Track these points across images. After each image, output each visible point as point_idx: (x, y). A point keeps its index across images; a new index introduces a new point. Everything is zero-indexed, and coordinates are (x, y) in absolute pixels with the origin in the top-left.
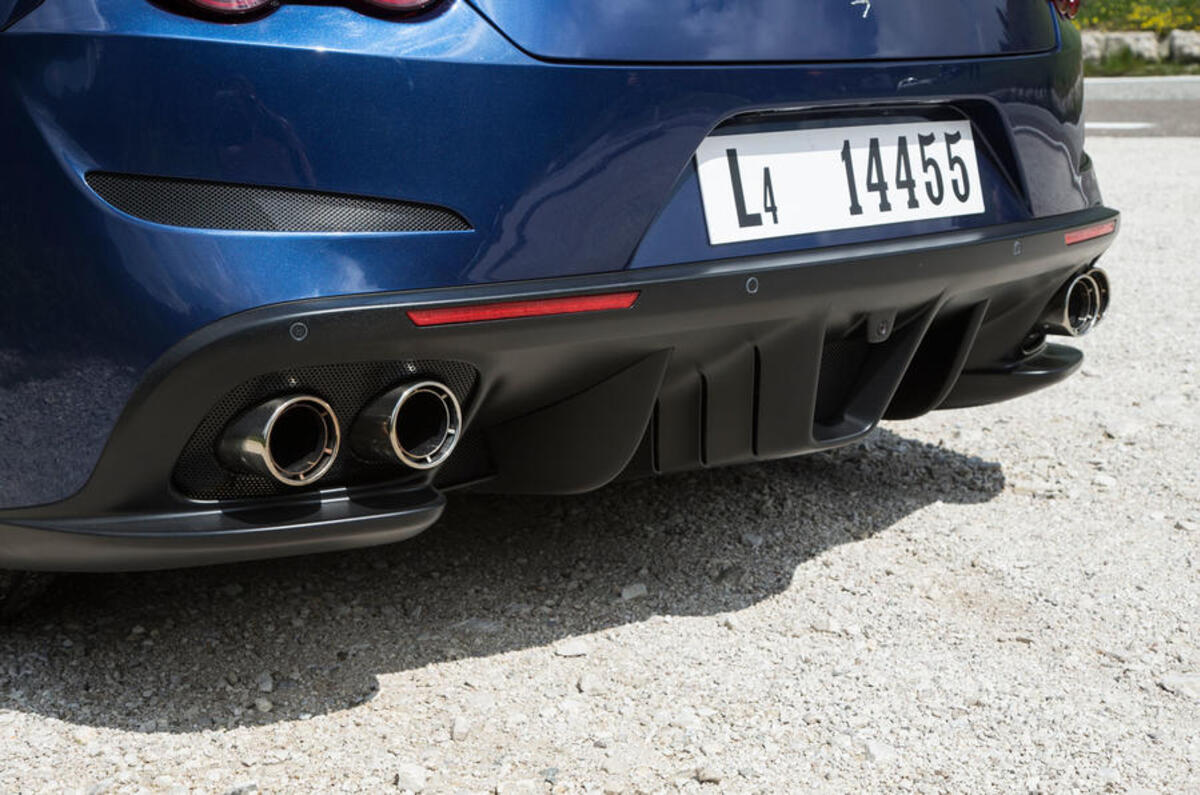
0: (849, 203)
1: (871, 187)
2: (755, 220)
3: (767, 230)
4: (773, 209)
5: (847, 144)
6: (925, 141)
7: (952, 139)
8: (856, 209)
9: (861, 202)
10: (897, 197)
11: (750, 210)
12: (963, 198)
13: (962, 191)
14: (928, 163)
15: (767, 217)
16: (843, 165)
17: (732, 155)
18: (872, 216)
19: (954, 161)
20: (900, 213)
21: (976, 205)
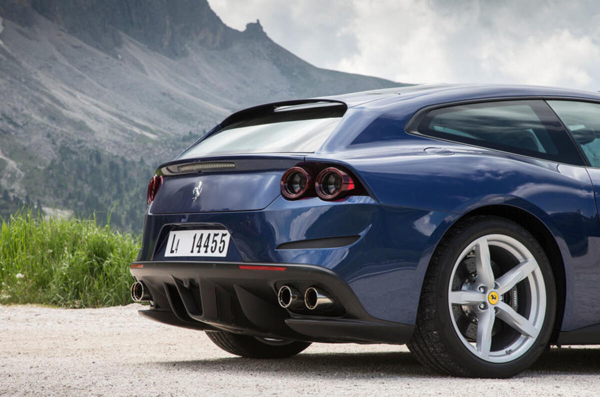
0: (191, 250)
1: (197, 246)
2: (173, 251)
3: (174, 254)
4: (177, 250)
6: (216, 235)
7: (224, 235)
9: (194, 250)
10: (203, 249)
11: (173, 249)
12: (221, 252)
13: (221, 250)
14: (214, 241)
15: (175, 251)
16: (193, 240)
17: (175, 236)
18: (195, 253)
19: (222, 241)
20: (202, 254)
21: (224, 254)
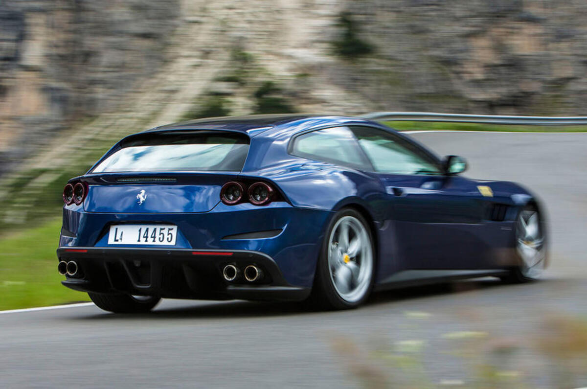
0: (138, 239)
1: (144, 237)
2: (117, 241)
3: (119, 243)
4: (121, 239)
5: (141, 229)
6: (162, 229)
8: (139, 241)
9: (141, 239)
10: (150, 239)
11: (117, 239)
12: (169, 242)
13: (169, 240)
14: (162, 234)
15: (120, 240)
16: (138, 233)
17: (117, 229)
18: (143, 242)
19: (169, 234)
20: (150, 243)
21: (173, 243)
